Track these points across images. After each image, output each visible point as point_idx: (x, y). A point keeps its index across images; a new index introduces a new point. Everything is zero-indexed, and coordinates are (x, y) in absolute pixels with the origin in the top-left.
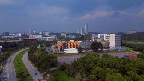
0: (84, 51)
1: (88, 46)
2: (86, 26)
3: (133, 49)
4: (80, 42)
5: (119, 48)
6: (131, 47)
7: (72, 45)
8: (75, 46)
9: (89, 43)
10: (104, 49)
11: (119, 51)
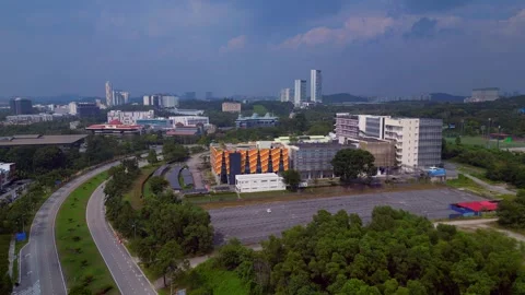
0: (305, 184)
1: (321, 162)
2: (314, 72)
3: (482, 172)
4: (293, 150)
5: (433, 169)
6: (476, 165)
7: (264, 159)
8: (276, 164)
9: (325, 154)
10: (379, 173)
11: (433, 179)
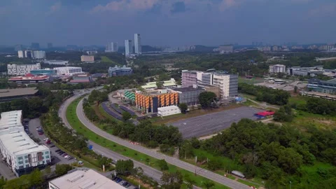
1: (191, 98)
2: (136, 36)
7: (167, 99)
8: (172, 101)
